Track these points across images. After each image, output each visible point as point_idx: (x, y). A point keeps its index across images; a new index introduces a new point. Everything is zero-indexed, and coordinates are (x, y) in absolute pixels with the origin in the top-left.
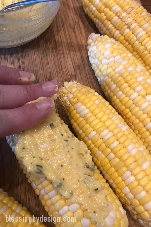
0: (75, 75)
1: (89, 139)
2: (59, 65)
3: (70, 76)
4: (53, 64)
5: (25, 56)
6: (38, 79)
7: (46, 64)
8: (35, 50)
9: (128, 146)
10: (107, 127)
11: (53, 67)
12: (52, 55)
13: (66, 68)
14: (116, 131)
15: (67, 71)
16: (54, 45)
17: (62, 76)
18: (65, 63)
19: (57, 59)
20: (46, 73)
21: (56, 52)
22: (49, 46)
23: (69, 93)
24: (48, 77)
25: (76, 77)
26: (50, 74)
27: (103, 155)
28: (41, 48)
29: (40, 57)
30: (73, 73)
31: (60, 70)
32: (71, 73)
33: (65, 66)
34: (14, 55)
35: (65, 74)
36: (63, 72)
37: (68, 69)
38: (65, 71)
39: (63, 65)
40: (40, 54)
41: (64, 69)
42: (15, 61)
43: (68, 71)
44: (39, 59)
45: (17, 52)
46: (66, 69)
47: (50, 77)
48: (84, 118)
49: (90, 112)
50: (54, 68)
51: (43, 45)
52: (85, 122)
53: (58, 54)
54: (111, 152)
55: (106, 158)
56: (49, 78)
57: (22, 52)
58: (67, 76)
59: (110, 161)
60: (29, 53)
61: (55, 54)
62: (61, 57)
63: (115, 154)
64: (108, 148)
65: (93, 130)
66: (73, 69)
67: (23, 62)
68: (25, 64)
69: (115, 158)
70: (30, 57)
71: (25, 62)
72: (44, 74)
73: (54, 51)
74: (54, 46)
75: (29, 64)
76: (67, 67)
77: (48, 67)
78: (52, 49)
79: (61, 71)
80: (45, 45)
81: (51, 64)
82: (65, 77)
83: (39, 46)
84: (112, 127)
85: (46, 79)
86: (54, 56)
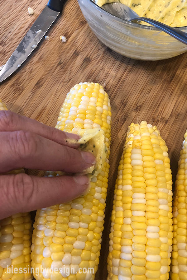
0: (167, 121)
1: (122, 189)
2: (158, 101)
3: (161, 118)
4: (154, 95)
5: (133, 71)
6: (127, 101)
7: (147, 91)
8: (147, 71)
9: (150, 225)
10: (147, 192)
11: (151, 98)
12: (160, 86)
13: (164, 107)
14: (151, 203)
15: (162, 111)
16: (170, 77)
17: (153, 113)
18: (166, 103)
19: (162, 93)
20: (139, 100)
21: (166, 86)
22: (164, 76)
23: (139, 134)
24: (139, 104)
25: (166, 123)
26: (143, 104)
27: (122, 214)
28: (154, 72)
29: (147, 81)
30: (167, 117)
31: (155, 106)
32: (164, 116)
33: (164, 104)
34: (124, 65)
35: (158, 114)
36: (157, 110)
37: (164, 110)
38: (161, 110)
39: (163, 103)
40: (148, 78)
41: (161, 107)
42: (120, 71)
43: (164, 112)
44: (144, 82)
45: (128, 64)
46: (163, 109)
47: (141, 106)
48: (133, 167)
49: (142, 166)
50: (151, 100)
51: (159, 71)
52: (130, 171)
53: (166, 89)
54: (130, 217)
55: (123, 219)
56: (139, 106)
57: (134, 66)
58: (157, 117)
59: (124, 224)
60: (140, 70)
61: (164, 87)
62: (167, 94)
63: (132, 222)
64: (131, 211)
65: (131, 185)
66: (170, 113)
67: (127, 76)
68: (127, 79)
69: (130, 225)
70: (137, 75)
71: (128, 77)
72: (137, 99)
73: (165, 84)
74: (169, 79)
75: (131, 82)
76: (166, 107)
77: (147, 95)
78: (165, 80)
79: (156, 108)
80: (160, 72)
81: (151, 95)
82: (156, 116)
83: (153, 70)
84: (150, 196)
85: (135, 106)
86: (161, 88)
